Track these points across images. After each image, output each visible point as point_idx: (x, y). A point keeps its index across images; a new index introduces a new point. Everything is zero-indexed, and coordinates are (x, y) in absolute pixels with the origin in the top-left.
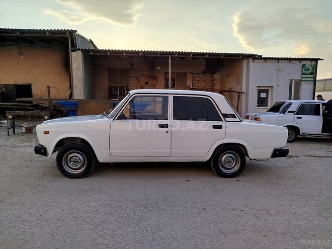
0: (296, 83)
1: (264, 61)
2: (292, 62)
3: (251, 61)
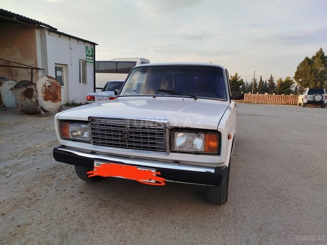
0: (83, 63)
1: (58, 35)
2: (80, 42)
3: (47, 32)
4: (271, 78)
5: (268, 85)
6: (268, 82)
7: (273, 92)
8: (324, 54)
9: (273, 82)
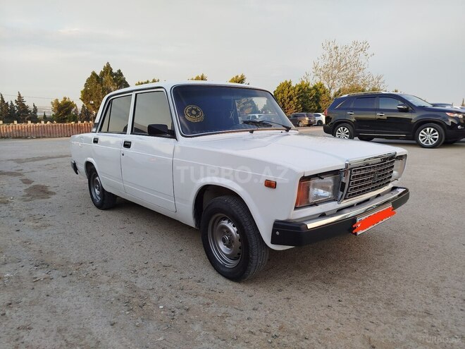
4: (20, 97)
5: (16, 109)
6: (15, 104)
7: (28, 119)
8: (112, 69)
9: (24, 104)
